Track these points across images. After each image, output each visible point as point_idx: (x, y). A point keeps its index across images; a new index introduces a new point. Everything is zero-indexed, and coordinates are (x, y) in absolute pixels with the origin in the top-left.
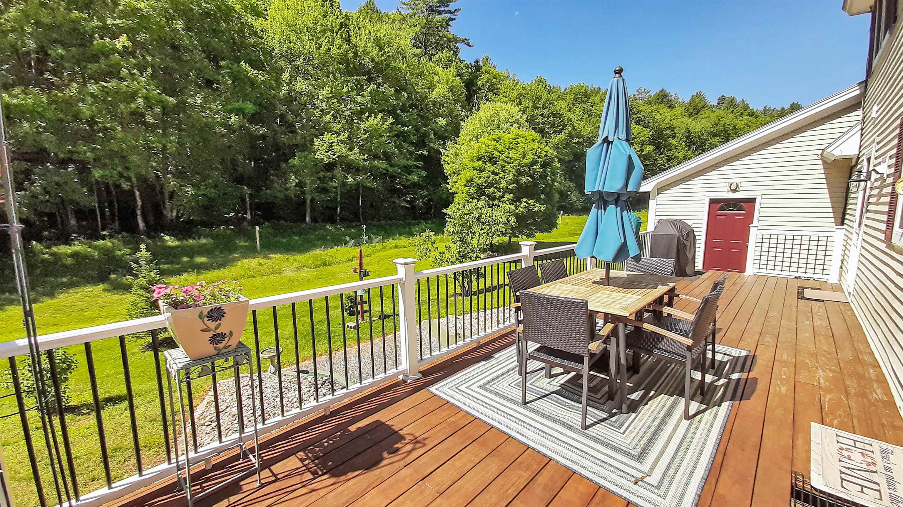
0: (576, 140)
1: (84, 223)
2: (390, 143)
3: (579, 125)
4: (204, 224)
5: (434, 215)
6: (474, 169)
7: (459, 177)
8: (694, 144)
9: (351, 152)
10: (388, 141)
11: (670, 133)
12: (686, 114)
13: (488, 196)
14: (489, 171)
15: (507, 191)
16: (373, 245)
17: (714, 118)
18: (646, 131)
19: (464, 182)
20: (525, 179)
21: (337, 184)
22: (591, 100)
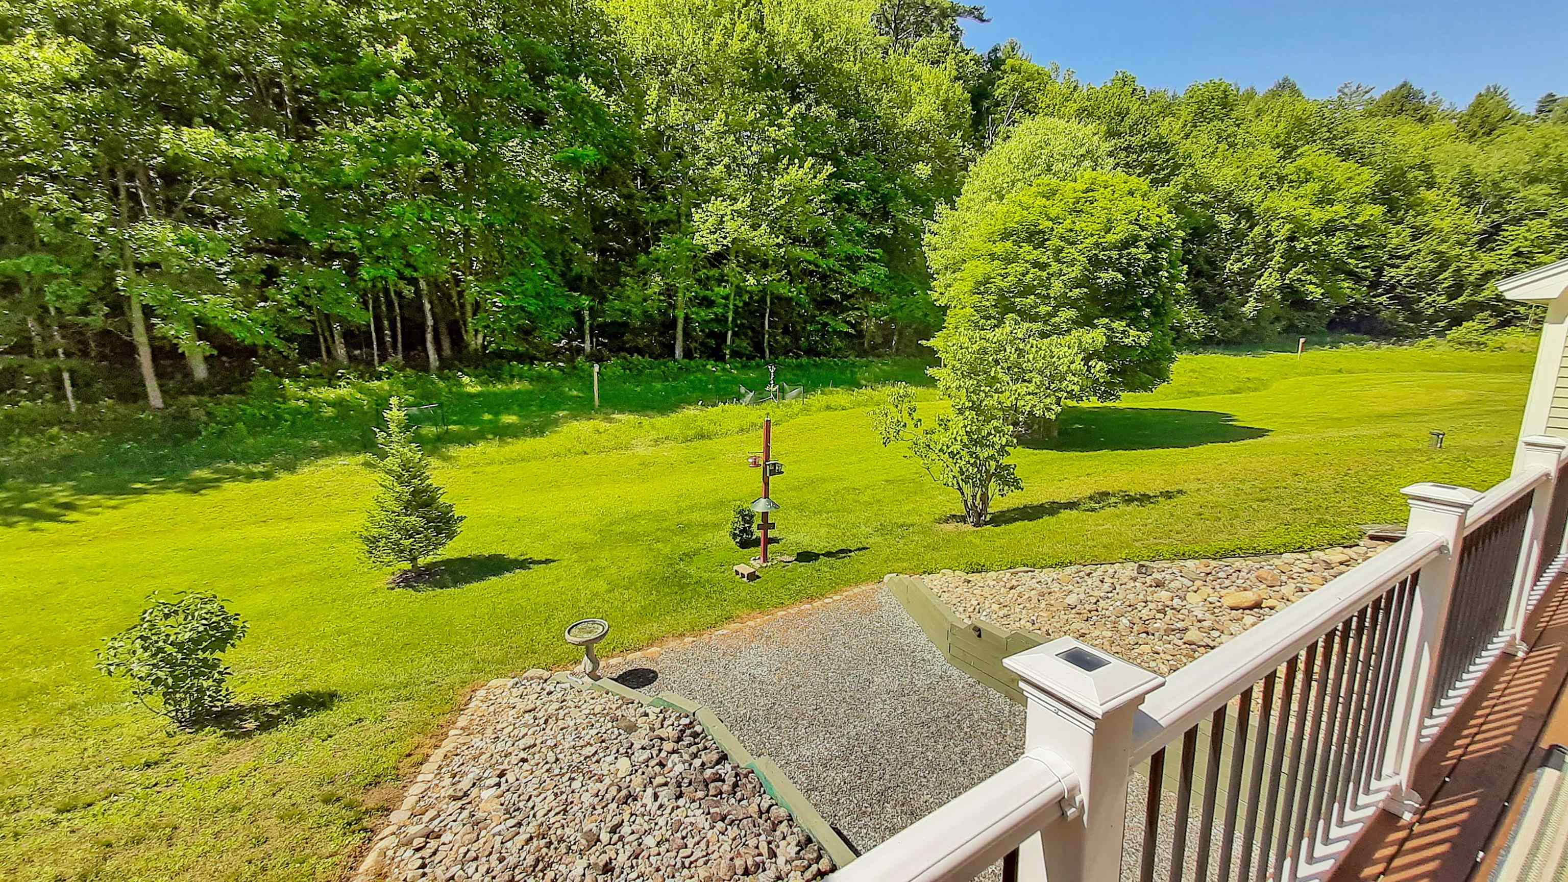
0: (1200, 197)
1: (357, 352)
2: (824, 214)
3: (1205, 167)
4: (520, 357)
5: (897, 349)
6: (993, 257)
7: (958, 275)
8: (1479, 200)
9: (755, 233)
10: (820, 211)
11: (1421, 178)
12: (1461, 135)
13: (1019, 313)
14: (1027, 262)
15: (1064, 302)
16: (786, 402)
17: (1534, 140)
18: (1366, 172)
19: (969, 285)
20: (1106, 276)
21: (727, 290)
22: (1234, 114)
